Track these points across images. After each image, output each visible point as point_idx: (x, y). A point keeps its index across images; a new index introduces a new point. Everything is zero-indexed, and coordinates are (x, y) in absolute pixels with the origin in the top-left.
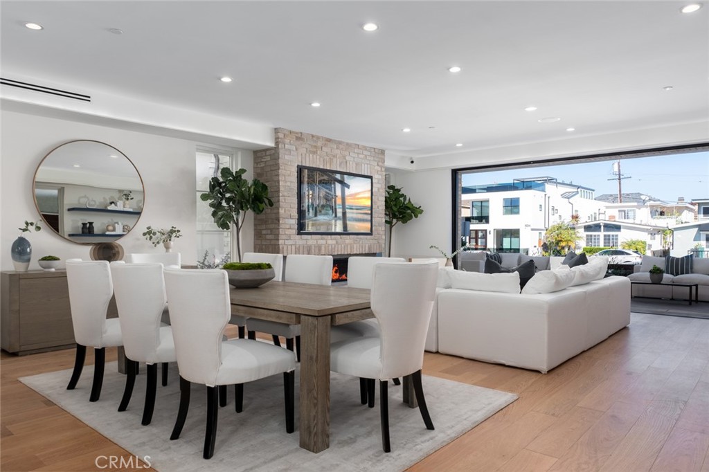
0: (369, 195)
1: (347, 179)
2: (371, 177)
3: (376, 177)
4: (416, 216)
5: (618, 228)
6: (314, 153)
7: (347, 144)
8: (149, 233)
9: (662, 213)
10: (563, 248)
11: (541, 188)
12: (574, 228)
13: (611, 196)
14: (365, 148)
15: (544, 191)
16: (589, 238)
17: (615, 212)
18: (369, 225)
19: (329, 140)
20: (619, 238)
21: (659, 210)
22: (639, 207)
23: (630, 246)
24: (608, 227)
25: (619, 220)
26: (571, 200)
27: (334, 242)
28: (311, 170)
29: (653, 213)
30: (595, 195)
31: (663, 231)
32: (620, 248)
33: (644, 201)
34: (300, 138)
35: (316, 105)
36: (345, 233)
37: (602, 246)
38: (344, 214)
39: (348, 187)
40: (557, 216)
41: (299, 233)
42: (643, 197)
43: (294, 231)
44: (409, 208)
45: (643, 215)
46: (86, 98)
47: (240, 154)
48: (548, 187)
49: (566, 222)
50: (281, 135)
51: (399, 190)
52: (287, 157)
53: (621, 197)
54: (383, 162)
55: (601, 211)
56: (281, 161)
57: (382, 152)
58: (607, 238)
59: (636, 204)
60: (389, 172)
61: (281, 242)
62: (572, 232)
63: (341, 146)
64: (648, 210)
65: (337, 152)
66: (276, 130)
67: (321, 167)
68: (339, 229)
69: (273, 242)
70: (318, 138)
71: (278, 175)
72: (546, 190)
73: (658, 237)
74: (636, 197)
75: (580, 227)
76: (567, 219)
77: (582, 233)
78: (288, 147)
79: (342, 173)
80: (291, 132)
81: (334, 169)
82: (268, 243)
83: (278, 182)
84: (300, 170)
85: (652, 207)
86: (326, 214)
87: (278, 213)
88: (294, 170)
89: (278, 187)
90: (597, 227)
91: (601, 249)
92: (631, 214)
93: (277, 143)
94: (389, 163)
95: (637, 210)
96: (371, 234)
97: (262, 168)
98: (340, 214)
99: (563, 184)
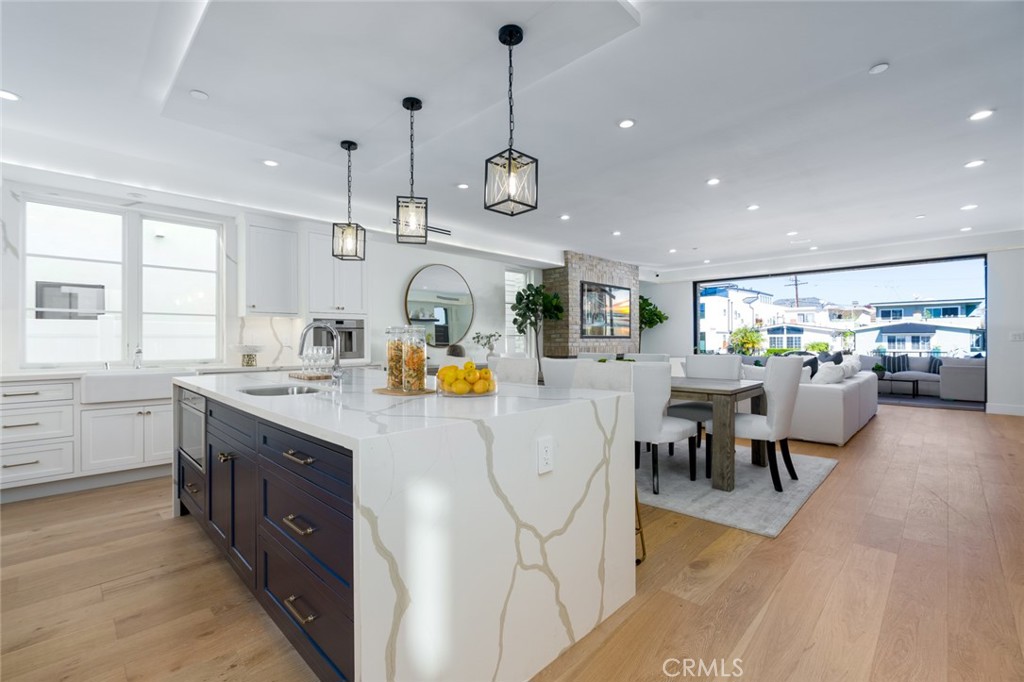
0: (628, 304)
1: (614, 293)
2: (629, 289)
3: (633, 289)
4: (661, 322)
5: (799, 331)
6: (591, 270)
7: (613, 262)
8: (478, 337)
9: (840, 317)
10: (748, 349)
11: (725, 293)
12: (757, 331)
13: (788, 300)
14: (625, 265)
15: (727, 296)
16: (772, 341)
17: (794, 316)
18: (628, 330)
19: (601, 259)
20: (802, 340)
21: (838, 314)
22: (817, 311)
23: (813, 347)
24: (792, 330)
25: (799, 324)
26: (752, 305)
27: (604, 344)
28: (589, 284)
29: (832, 316)
30: (773, 299)
31: (843, 334)
32: (803, 350)
33: (823, 306)
34: (582, 258)
35: (617, 234)
36: (613, 336)
37: (785, 347)
38: (612, 320)
39: (614, 297)
40: (739, 320)
41: (582, 337)
42: (822, 302)
43: (578, 335)
44: (656, 315)
45: (822, 319)
46: (447, 232)
47: (532, 272)
48: (731, 293)
49: (750, 326)
50: (569, 257)
51: (647, 300)
52: (574, 274)
53: (798, 302)
54: (638, 276)
55: (780, 315)
56: (570, 278)
57: (637, 267)
58: (790, 341)
59: (814, 308)
60: (642, 284)
61: (570, 344)
62: (756, 335)
63: (609, 264)
64: (827, 313)
65: (606, 269)
66: (566, 253)
67: (596, 282)
68: (608, 334)
69: (563, 344)
70: (594, 258)
71: (567, 289)
72: (730, 295)
73: (839, 339)
74: (814, 302)
75: (763, 330)
76: (750, 324)
77: (765, 336)
78: (574, 265)
79: (610, 287)
80: (576, 254)
81: (604, 283)
82: (557, 345)
83: (568, 295)
84: (582, 284)
85: (830, 310)
86: (600, 321)
87: (568, 320)
88: (578, 284)
89: (568, 299)
90: (778, 330)
91: (785, 351)
92: (810, 318)
93: (566, 263)
94: (641, 278)
95: (816, 314)
96: (629, 337)
97: (551, 284)
98: (609, 321)
99: (743, 290)
